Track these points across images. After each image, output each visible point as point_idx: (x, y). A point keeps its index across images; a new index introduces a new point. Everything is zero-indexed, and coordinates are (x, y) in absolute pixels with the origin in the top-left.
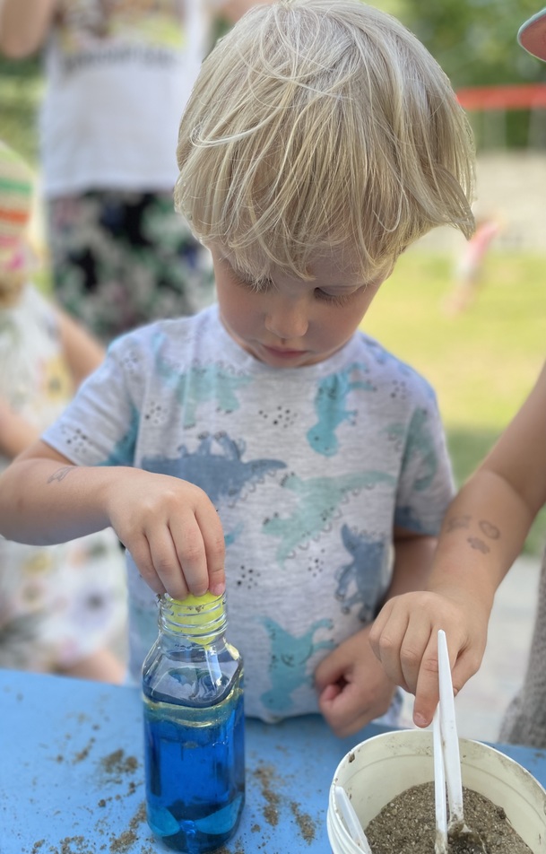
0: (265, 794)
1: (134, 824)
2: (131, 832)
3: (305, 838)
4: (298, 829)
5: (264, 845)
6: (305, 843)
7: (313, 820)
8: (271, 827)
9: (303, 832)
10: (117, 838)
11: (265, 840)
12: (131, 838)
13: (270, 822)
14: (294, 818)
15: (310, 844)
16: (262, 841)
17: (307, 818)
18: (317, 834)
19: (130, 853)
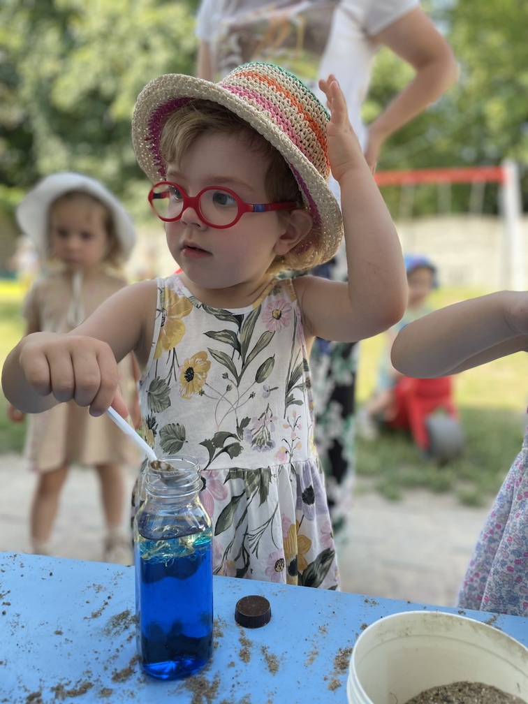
0: (241, 640)
1: (133, 662)
2: (130, 668)
3: (271, 670)
4: (266, 665)
5: (237, 676)
6: (270, 674)
7: (278, 659)
8: (245, 664)
9: (269, 666)
10: (118, 672)
11: (238, 673)
12: (128, 673)
13: (243, 660)
14: (263, 658)
15: (274, 675)
16: (236, 673)
17: (274, 657)
18: (280, 669)
19: (128, 682)
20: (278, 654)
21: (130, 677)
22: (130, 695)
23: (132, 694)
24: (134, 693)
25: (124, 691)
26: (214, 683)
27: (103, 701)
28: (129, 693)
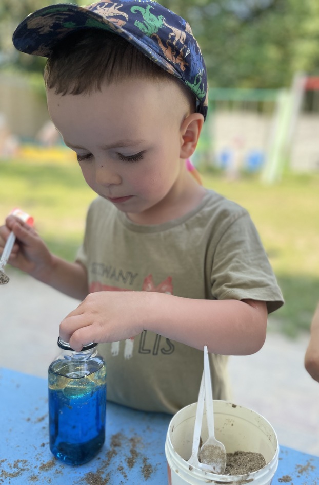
0: (132, 451)
2: (53, 461)
3: (145, 476)
4: (143, 472)
6: (144, 479)
7: (153, 468)
8: (129, 469)
12: (51, 465)
14: (143, 466)
17: (150, 466)
19: (49, 472)
20: (154, 464)
21: (52, 468)
22: (49, 482)
23: (50, 481)
24: (51, 480)
25: (45, 477)
26: (105, 480)
27: (30, 483)
28: (48, 479)
